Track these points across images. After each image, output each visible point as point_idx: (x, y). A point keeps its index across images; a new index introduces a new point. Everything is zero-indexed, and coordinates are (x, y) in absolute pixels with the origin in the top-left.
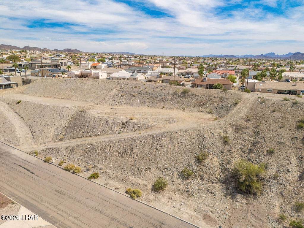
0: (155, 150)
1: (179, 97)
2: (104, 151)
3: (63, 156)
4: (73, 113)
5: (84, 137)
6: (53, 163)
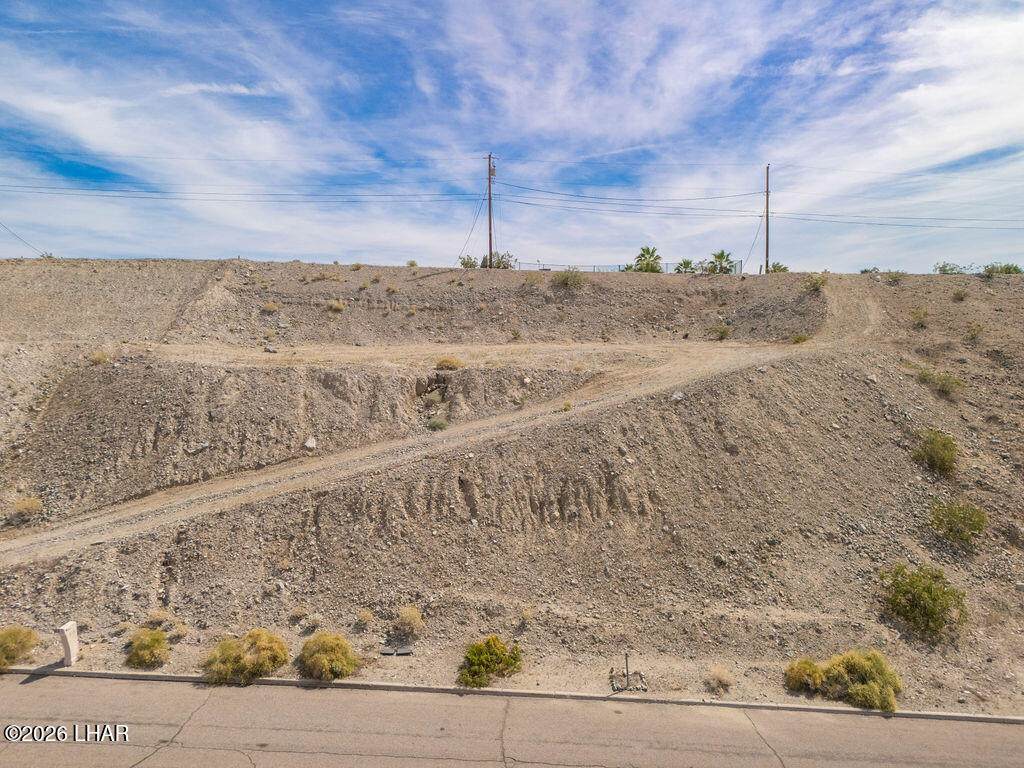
0: (726, 457)
2: (434, 511)
3: (129, 604)
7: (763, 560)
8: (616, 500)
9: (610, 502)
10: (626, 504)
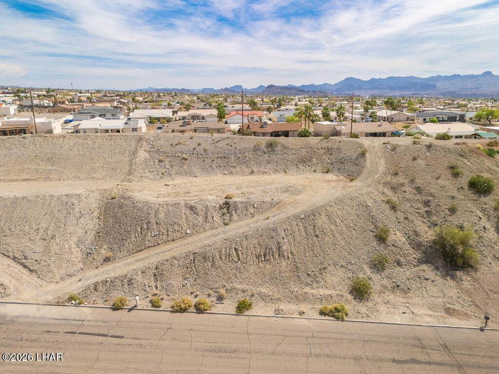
0: (315, 239)
1: (265, 153)
2: (228, 259)
3: (148, 289)
4: (96, 205)
5: (158, 244)
6: (136, 306)
7: (321, 274)
8: (281, 255)
9: (279, 255)
10: (284, 256)
